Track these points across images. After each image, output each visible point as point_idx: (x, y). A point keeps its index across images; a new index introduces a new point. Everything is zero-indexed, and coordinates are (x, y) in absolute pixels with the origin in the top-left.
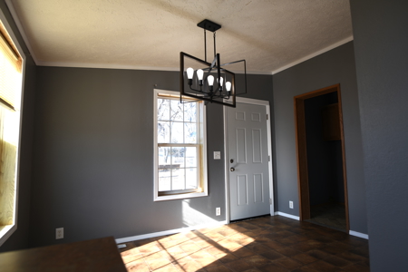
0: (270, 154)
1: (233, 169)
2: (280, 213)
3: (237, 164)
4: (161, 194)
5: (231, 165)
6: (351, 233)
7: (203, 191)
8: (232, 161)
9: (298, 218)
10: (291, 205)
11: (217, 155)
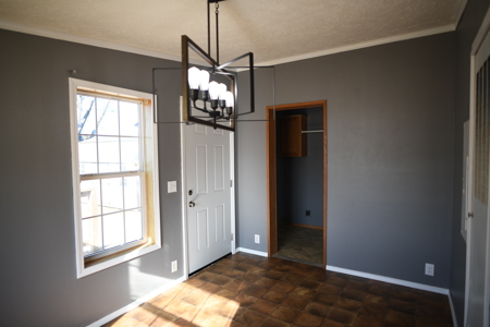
0: (232, 177)
1: (192, 204)
2: (241, 249)
3: (197, 196)
4: (89, 262)
5: (190, 198)
6: (329, 268)
7: (154, 241)
8: (191, 192)
9: (266, 255)
10: (257, 239)
11: (172, 187)
